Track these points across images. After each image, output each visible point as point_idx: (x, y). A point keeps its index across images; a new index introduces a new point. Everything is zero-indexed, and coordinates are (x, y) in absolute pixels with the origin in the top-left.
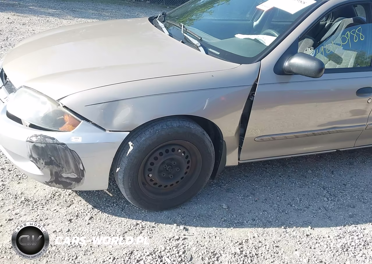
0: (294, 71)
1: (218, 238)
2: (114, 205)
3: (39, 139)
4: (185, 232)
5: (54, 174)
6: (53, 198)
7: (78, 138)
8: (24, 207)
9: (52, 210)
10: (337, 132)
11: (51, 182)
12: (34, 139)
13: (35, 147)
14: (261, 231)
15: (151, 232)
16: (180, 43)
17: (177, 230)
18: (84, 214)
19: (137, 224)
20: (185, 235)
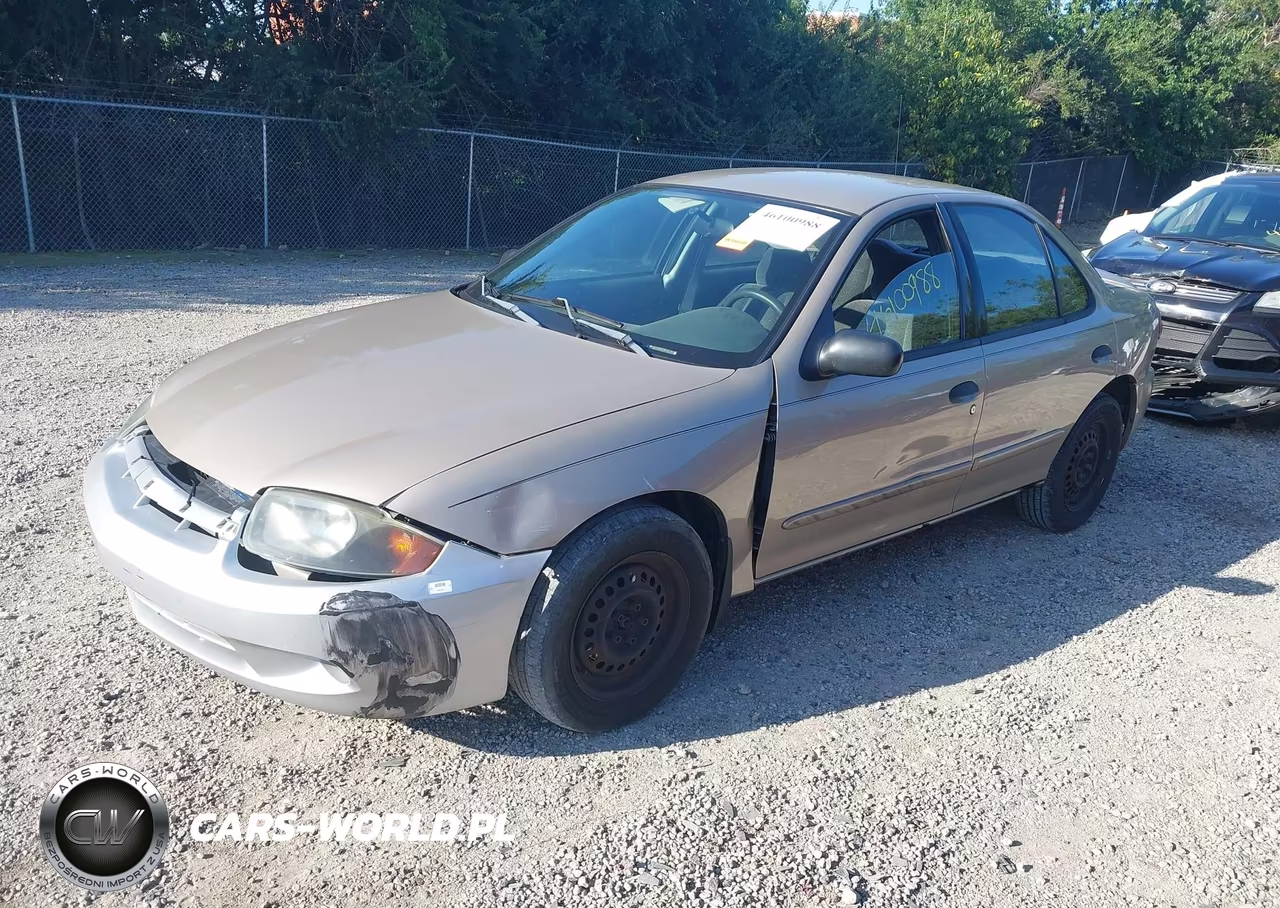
0: (841, 367)
1: (764, 758)
2: (506, 740)
3: (351, 602)
4: (691, 762)
5: (388, 682)
6: (356, 753)
7: (444, 584)
8: (296, 790)
9: (369, 780)
10: (925, 484)
11: (377, 706)
12: (340, 606)
13: (345, 626)
14: (841, 724)
15: (622, 778)
16: (576, 339)
17: (673, 761)
18: (450, 772)
19: (583, 768)
20: (694, 768)
